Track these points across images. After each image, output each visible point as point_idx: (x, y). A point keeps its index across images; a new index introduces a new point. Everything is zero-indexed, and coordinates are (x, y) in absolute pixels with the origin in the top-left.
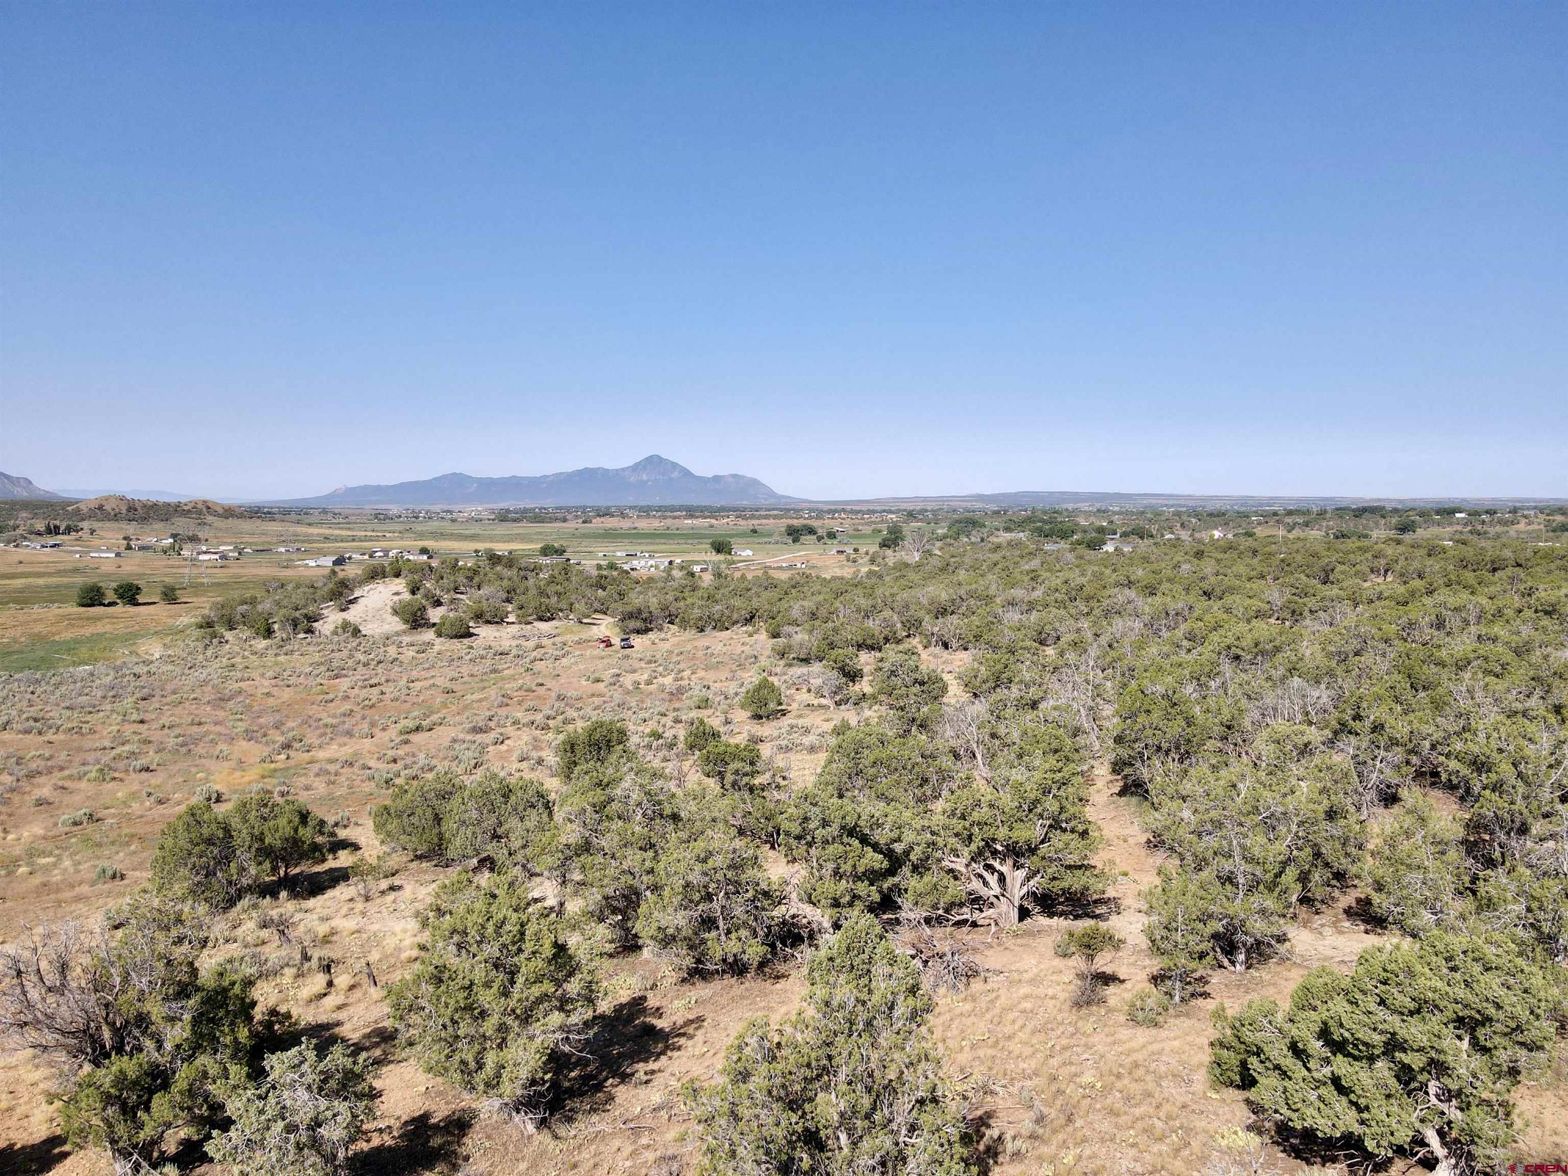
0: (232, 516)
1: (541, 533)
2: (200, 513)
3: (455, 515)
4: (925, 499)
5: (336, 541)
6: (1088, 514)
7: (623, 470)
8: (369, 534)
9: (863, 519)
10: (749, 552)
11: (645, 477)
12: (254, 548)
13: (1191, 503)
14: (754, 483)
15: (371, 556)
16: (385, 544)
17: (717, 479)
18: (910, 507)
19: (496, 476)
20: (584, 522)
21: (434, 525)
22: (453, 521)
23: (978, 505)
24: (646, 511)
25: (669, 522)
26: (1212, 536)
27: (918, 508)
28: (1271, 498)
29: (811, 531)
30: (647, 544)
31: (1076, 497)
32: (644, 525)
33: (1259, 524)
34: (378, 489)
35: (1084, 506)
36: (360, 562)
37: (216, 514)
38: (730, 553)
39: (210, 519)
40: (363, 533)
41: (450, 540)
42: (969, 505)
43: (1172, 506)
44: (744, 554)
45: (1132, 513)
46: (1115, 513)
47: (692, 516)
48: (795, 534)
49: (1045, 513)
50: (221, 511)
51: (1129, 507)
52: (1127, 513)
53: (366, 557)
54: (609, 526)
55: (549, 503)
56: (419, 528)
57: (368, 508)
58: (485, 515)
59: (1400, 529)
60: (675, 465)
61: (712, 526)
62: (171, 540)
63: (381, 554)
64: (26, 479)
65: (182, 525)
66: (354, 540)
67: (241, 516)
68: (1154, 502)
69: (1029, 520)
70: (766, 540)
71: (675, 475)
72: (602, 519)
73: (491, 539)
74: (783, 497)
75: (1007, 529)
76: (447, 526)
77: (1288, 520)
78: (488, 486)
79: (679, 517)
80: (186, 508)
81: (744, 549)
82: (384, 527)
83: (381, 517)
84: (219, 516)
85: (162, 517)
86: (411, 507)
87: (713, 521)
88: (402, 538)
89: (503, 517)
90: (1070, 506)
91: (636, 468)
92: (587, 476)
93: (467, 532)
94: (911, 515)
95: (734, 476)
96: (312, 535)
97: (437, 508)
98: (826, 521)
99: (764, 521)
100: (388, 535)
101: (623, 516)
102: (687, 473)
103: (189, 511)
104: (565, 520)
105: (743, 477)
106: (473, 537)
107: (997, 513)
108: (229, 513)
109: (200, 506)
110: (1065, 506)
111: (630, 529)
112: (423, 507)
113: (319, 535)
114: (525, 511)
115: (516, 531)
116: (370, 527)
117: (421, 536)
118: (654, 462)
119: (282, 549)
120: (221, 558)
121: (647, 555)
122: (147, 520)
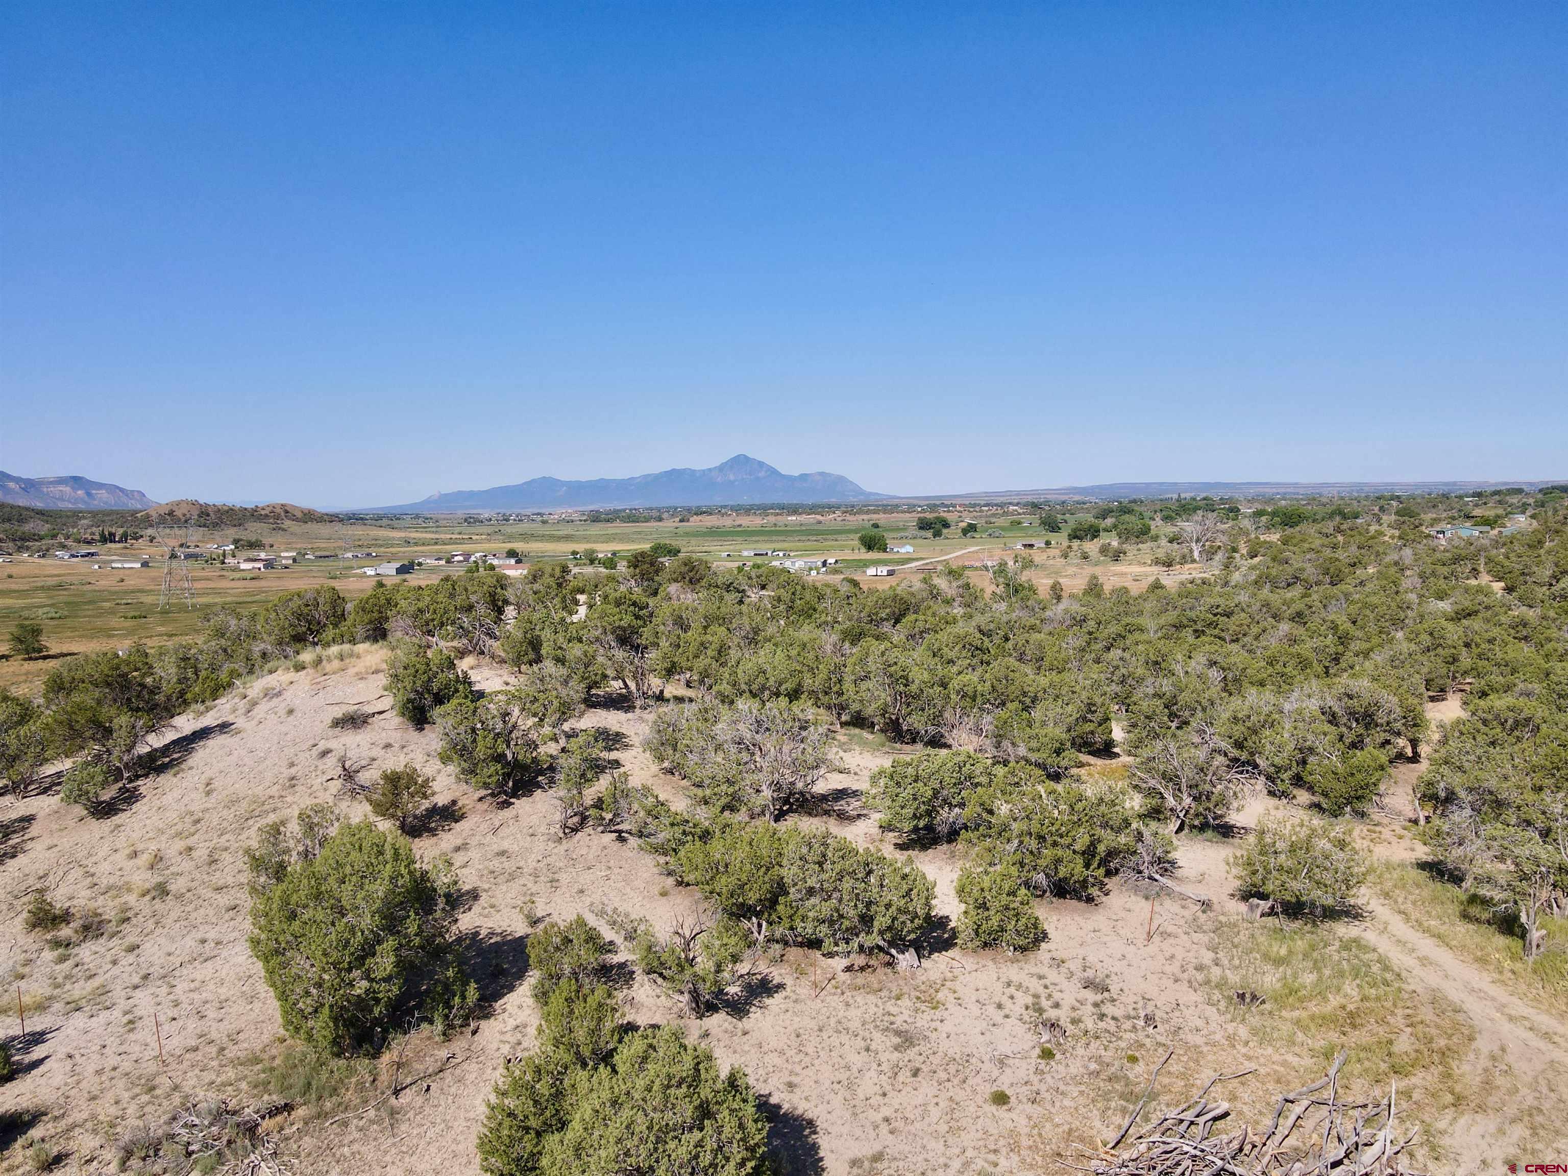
0: (312, 520)
1: (640, 533)
2: (278, 517)
3: (545, 518)
5: (416, 544)
7: (708, 470)
8: (454, 536)
10: (909, 549)
11: (732, 477)
12: (318, 554)
14: (841, 479)
15: (448, 561)
16: (467, 547)
17: (804, 477)
19: (583, 479)
20: (681, 521)
21: (525, 527)
22: (544, 522)
24: (744, 510)
25: (772, 519)
29: (944, 524)
32: (746, 521)
34: (471, 495)
36: (433, 570)
37: (295, 519)
38: (892, 551)
39: (287, 523)
40: (449, 536)
41: (542, 541)
44: (903, 550)
50: (299, 515)
53: (443, 562)
54: (711, 524)
55: (638, 503)
56: (509, 530)
57: (461, 513)
58: (575, 517)
60: (761, 464)
61: (820, 522)
62: (232, 547)
63: (461, 558)
65: (253, 530)
66: (436, 543)
70: (903, 534)
71: (762, 474)
72: (700, 517)
73: (586, 539)
74: (871, 494)
76: (537, 528)
78: (577, 489)
79: (781, 515)
80: (263, 512)
81: (903, 546)
82: (472, 530)
83: (471, 521)
84: (297, 520)
85: (236, 522)
86: (502, 511)
87: (819, 517)
88: (489, 541)
89: (596, 518)
91: (721, 468)
92: (673, 476)
93: (560, 533)
95: (822, 474)
96: (394, 538)
97: (528, 511)
100: (474, 537)
101: (719, 514)
102: (773, 472)
103: (266, 515)
104: (661, 520)
105: (829, 475)
106: (568, 538)
108: (309, 517)
109: (278, 510)
111: (734, 527)
112: (513, 511)
113: (399, 539)
114: (616, 511)
115: (610, 531)
116: (458, 529)
117: (510, 538)
118: (740, 462)
119: (350, 555)
120: (266, 567)
121: (781, 554)
122: (215, 525)
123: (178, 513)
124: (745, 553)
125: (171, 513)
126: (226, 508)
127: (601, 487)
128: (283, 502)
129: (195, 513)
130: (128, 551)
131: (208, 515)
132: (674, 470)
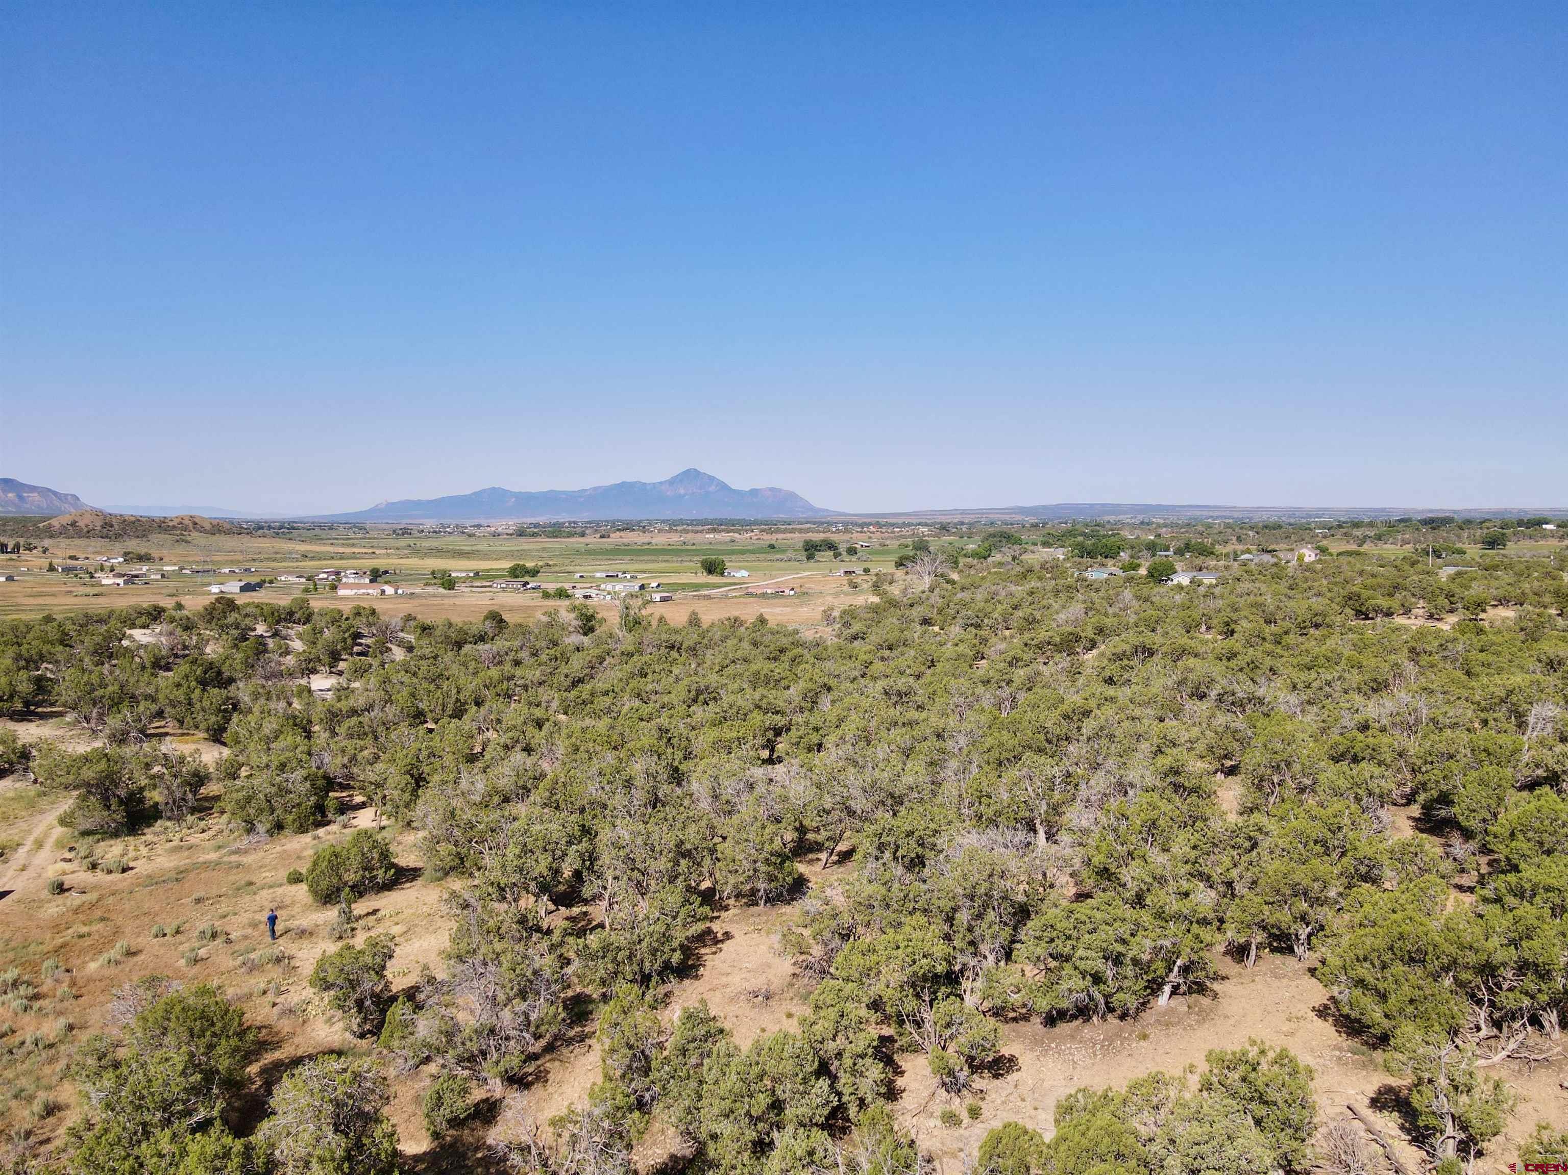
0: (220, 532)
2: (185, 529)
4: (963, 512)
6: (1133, 527)
7: (661, 483)
9: (893, 532)
10: (744, 573)
11: (682, 491)
13: (1236, 515)
14: (793, 496)
15: (310, 579)
17: (754, 492)
18: (945, 519)
20: (602, 537)
22: (471, 535)
23: (1018, 518)
24: (673, 525)
25: (689, 537)
26: (1301, 558)
27: (956, 521)
28: (1319, 509)
29: (831, 546)
30: (647, 562)
31: (1116, 509)
32: (659, 540)
33: (1325, 537)
35: (1126, 518)
37: (203, 530)
38: (722, 574)
39: (195, 534)
41: (441, 557)
42: (1007, 517)
43: (1217, 518)
44: (738, 575)
45: (1177, 525)
46: (1159, 526)
47: (714, 530)
48: (811, 550)
49: (1087, 525)
50: (208, 526)
51: (1172, 519)
52: (1171, 525)
53: (303, 580)
54: (625, 540)
55: (579, 516)
59: (1489, 543)
60: (711, 479)
61: (733, 541)
62: (121, 560)
64: (73, 496)
65: (151, 543)
67: (228, 532)
68: (1199, 513)
69: (1070, 533)
71: (712, 488)
72: (622, 534)
73: (485, 555)
75: (1046, 544)
76: (457, 542)
77: (1358, 533)
78: (526, 500)
79: (701, 532)
80: (171, 524)
81: (740, 569)
84: (205, 532)
85: (139, 533)
87: (736, 535)
89: (523, 532)
90: (1112, 518)
91: (672, 482)
92: (624, 490)
94: (944, 528)
95: (772, 489)
98: (855, 535)
99: (789, 535)
100: (377, 552)
101: (644, 530)
102: (724, 487)
103: (174, 527)
104: (583, 535)
105: (780, 490)
107: (1035, 526)
108: (217, 528)
109: (186, 522)
110: (1106, 518)
111: (644, 544)
117: (414, 553)
118: (691, 475)
119: (227, 570)
120: (126, 583)
121: (628, 576)
122: (118, 536)
123: (81, 524)
124: (598, 575)
125: (73, 524)
126: (133, 519)
127: (550, 498)
128: (193, 514)
129: (98, 524)
130: (12, 563)
131: (112, 526)
132: (623, 484)
